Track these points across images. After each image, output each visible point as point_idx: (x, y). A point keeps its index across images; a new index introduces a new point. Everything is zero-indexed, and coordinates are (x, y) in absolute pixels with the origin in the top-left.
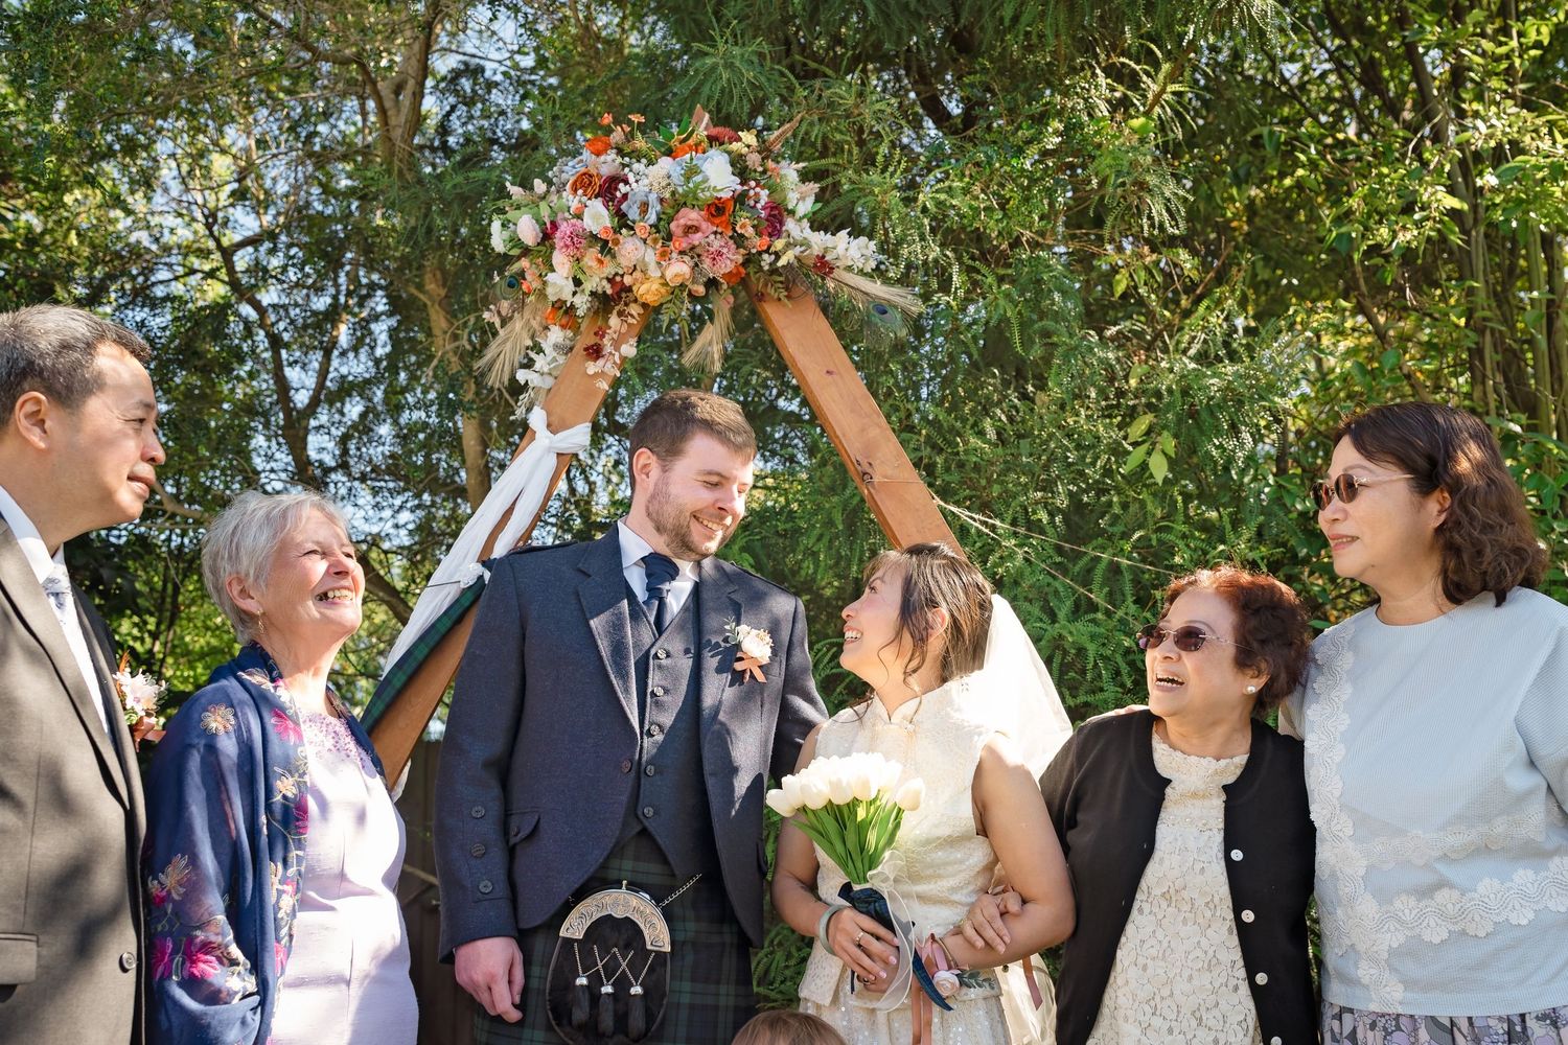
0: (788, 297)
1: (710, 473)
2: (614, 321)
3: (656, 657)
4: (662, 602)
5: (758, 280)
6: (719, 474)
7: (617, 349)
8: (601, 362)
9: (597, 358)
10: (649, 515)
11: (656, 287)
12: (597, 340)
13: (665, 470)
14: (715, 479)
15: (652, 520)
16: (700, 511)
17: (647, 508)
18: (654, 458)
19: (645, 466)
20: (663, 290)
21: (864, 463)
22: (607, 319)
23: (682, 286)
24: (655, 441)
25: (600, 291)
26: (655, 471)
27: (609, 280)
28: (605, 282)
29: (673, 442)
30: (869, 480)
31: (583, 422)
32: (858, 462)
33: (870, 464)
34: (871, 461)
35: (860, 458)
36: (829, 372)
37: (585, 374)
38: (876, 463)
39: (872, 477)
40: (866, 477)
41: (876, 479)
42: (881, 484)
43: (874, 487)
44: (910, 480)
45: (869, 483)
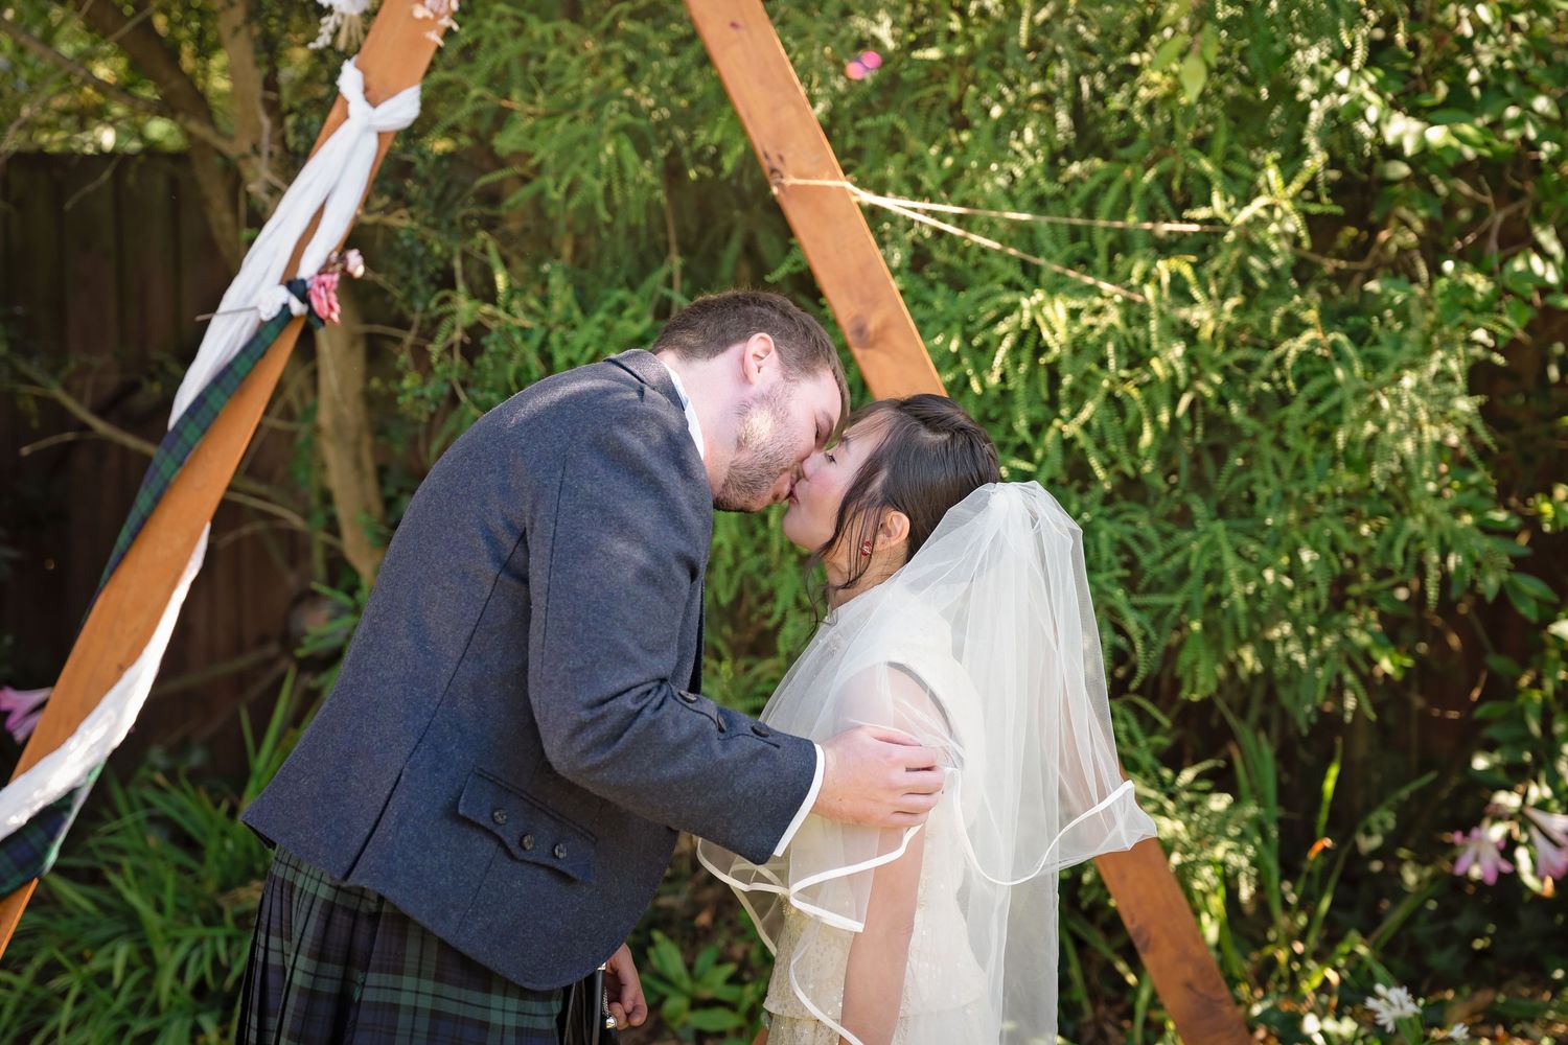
21: (773, 155)
30: (778, 180)
31: (411, 85)
32: (766, 156)
33: (781, 158)
34: (782, 153)
35: (768, 149)
36: (734, 25)
37: (411, 15)
38: (788, 156)
39: (782, 177)
40: (775, 175)
41: (787, 180)
42: (794, 186)
43: (784, 191)
44: (831, 183)
45: (778, 183)
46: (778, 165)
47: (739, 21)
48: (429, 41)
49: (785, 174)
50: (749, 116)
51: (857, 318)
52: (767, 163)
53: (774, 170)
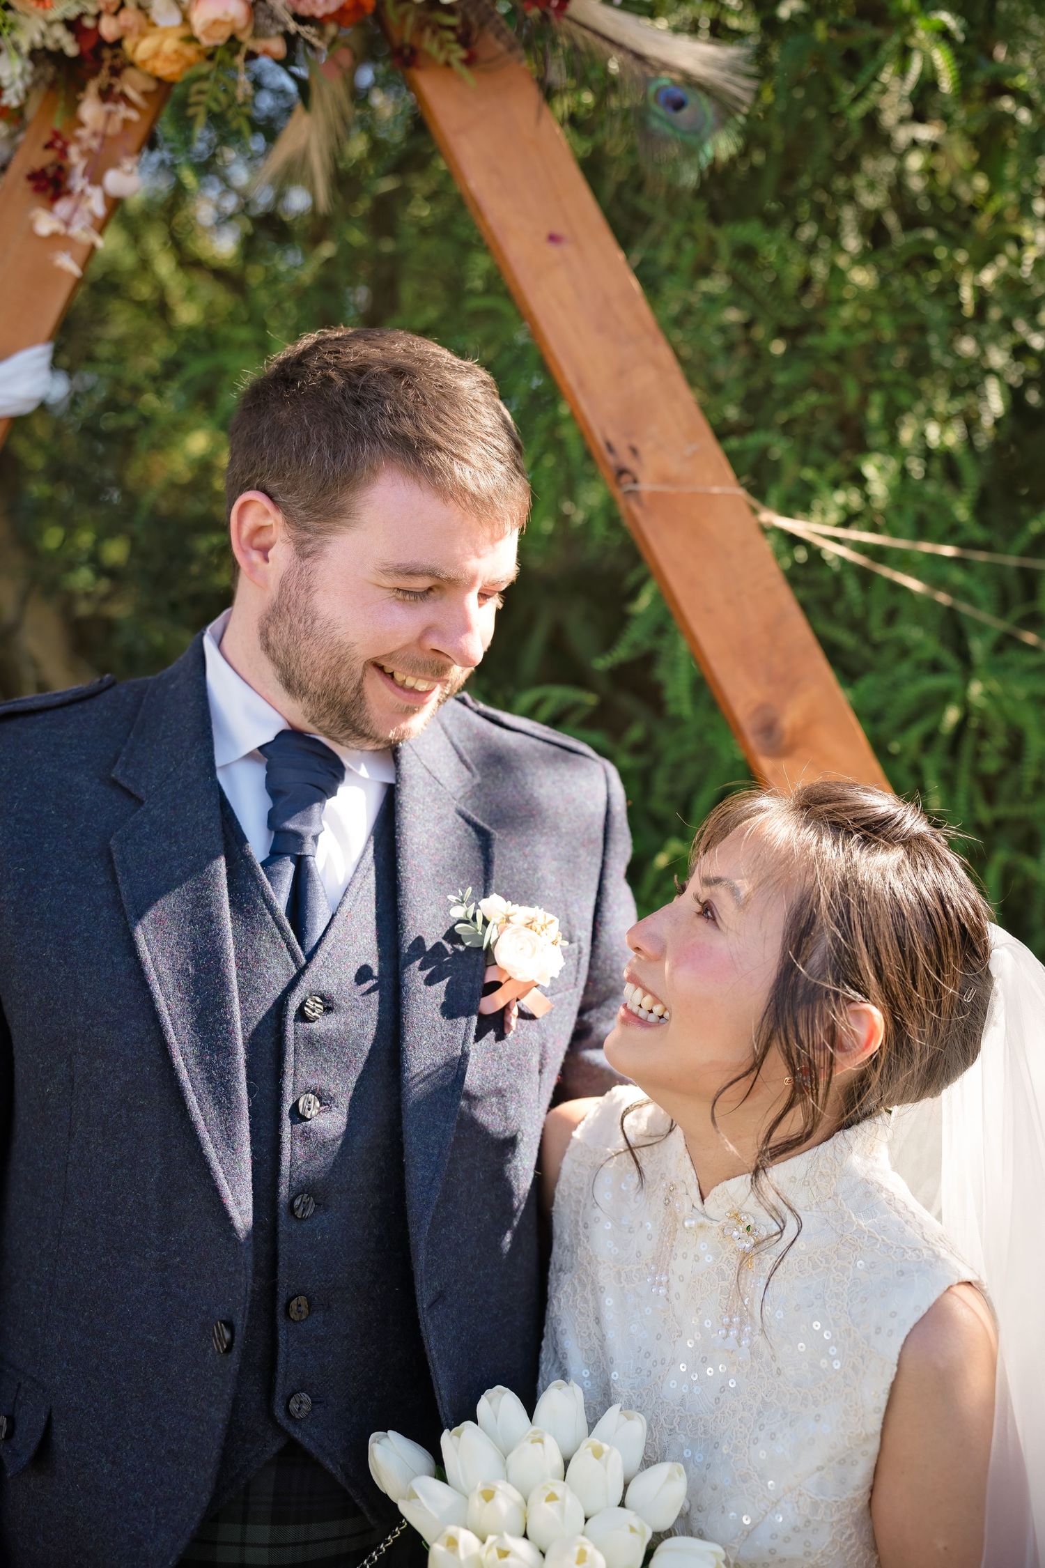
0: (469, 62)
1: (411, 573)
2: (90, 110)
3: (302, 1016)
4: (302, 867)
5: (403, 17)
6: (431, 574)
7: (95, 178)
8: (63, 207)
9: (55, 198)
10: (267, 647)
11: (170, 44)
12: (50, 156)
13: (304, 551)
14: (422, 583)
15: (275, 661)
16: (390, 656)
17: (264, 634)
18: (275, 519)
19: (259, 530)
20: (190, 51)
21: (621, 446)
22: (73, 105)
23: (233, 42)
24: (280, 475)
25: (50, 44)
26: (282, 554)
27: (73, 25)
28: (59, 32)
29: (323, 490)
30: (631, 487)
31: (32, 343)
32: (610, 447)
33: (634, 451)
34: (635, 442)
35: (612, 436)
36: (553, 238)
37: (31, 233)
38: (646, 448)
39: (635, 481)
40: (625, 478)
41: (645, 486)
42: (655, 495)
43: (640, 503)
44: (716, 490)
45: (630, 492)
46: (629, 462)
47: (559, 229)
48: (60, 271)
49: (640, 477)
50: (581, 384)
51: (762, 708)
52: (611, 459)
53: (622, 472)
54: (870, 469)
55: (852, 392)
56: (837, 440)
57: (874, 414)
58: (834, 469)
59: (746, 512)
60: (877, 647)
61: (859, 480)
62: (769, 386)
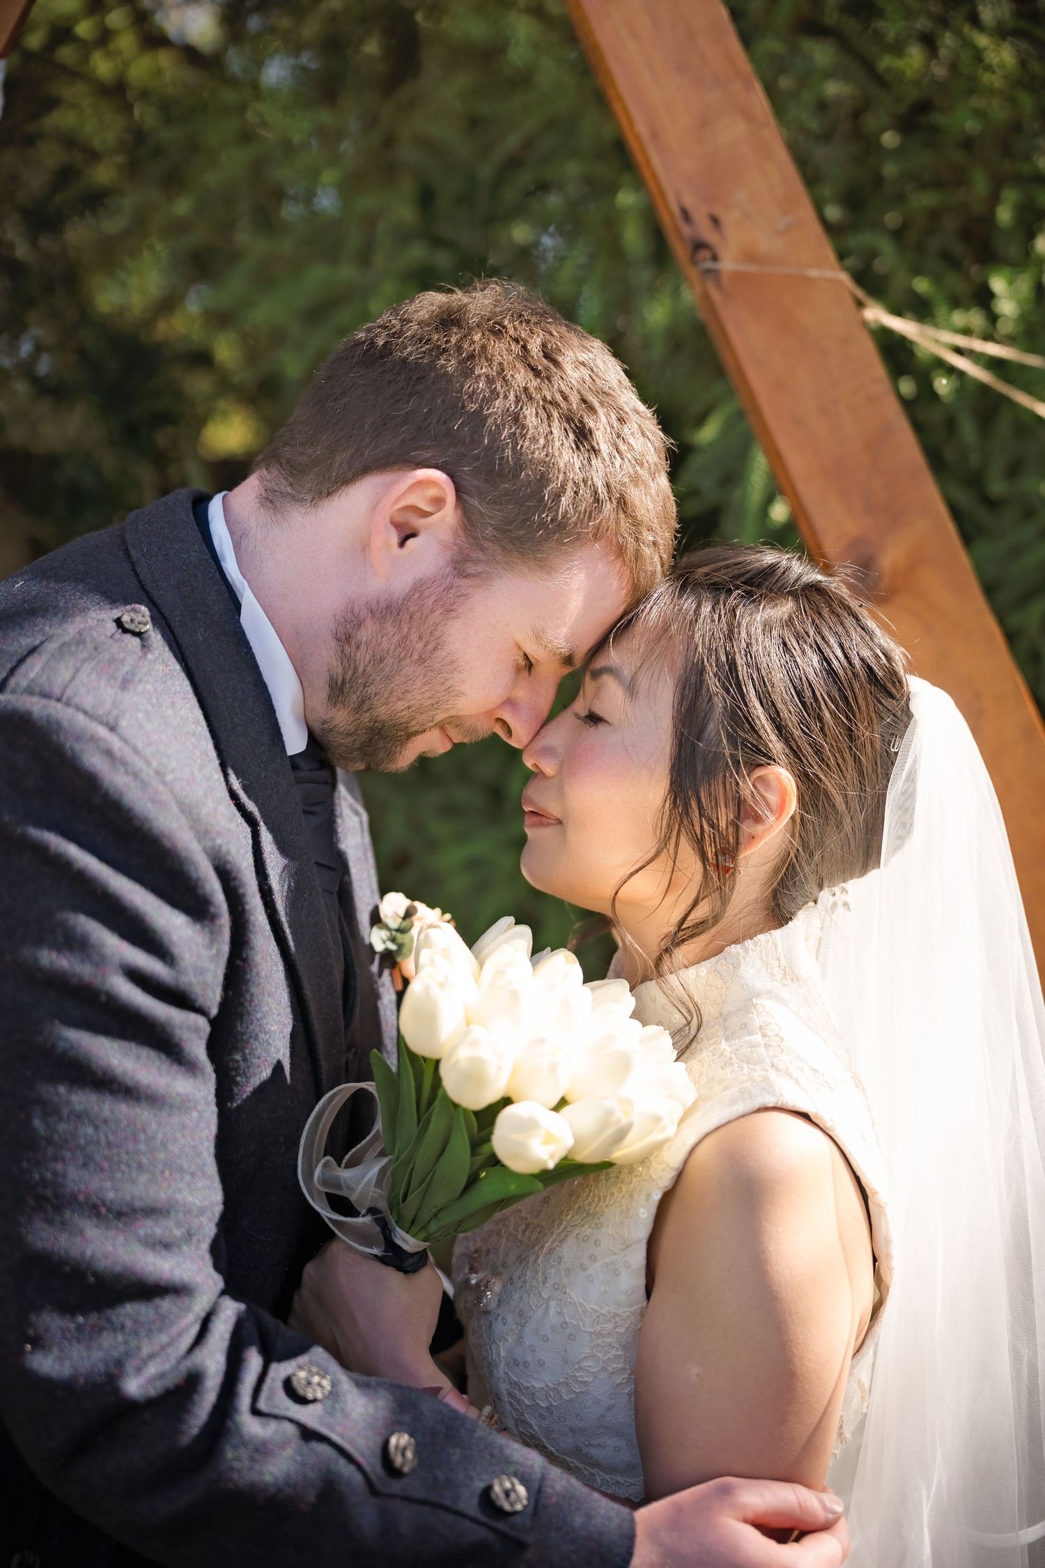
21: (700, 215)
30: (709, 265)
32: (685, 215)
33: (715, 221)
34: (718, 211)
35: (689, 202)
38: (730, 218)
39: (715, 258)
40: (704, 254)
41: (728, 265)
42: (739, 277)
43: (719, 285)
44: (813, 273)
45: (708, 272)
46: (709, 235)
49: (721, 252)
50: (654, 135)
51: (857, 542)
52: (686, 230)
53: (699, 246)
54: (998, 284)
55: (980, 183)
56: (959, 249)
57: (1004, 215)
58: (954, 282)
59: (850, 304)
60: (992, 504)
61: (984, 298)
62: (878, 180)
